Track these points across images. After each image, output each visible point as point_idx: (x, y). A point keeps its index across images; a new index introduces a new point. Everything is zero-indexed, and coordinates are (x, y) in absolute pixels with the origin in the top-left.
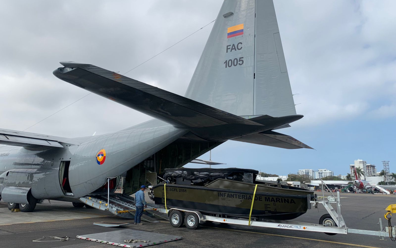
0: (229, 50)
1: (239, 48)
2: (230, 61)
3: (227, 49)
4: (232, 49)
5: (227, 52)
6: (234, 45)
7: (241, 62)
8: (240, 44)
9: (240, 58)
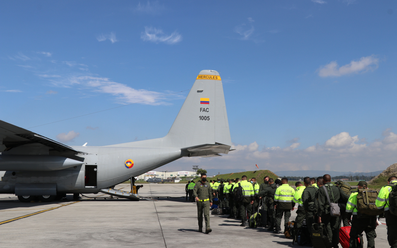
0: (202, 111)
1: (207, 111)
2: (202, 117)
3: (201, 110)
4: (203, 111)
5: (201, 111)
6: (204, 109)
7: (208, 119)
8: (207, 109)
9: (208, 117)
